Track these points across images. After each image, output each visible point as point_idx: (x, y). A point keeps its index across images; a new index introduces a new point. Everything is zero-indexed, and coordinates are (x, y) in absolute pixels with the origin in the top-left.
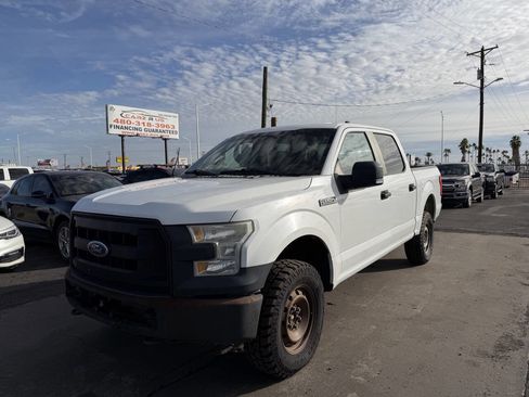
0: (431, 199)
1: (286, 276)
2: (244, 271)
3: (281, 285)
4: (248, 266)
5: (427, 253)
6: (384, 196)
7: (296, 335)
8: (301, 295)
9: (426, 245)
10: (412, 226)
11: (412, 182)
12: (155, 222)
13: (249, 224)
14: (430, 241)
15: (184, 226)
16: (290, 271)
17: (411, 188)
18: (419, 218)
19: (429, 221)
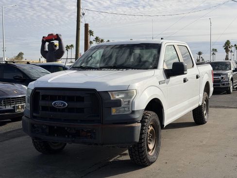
0: (207, 84)
1: (148, 117)
2: (133, 112)
3: (146, 120)
4: (135, 110)
5: (206, 117)
6: (185, 81)
7: (151, 146)
8: (152, 128)
9: (205, 112)
10: (198, 100)
11: (197, 73)
12: (94, 90)
13: (135, 91)
14: (207, 110)
15: (107, 92)
16: (149, 115)
17: (197, 77)
18: (201, 95)
19: (206, 98)
